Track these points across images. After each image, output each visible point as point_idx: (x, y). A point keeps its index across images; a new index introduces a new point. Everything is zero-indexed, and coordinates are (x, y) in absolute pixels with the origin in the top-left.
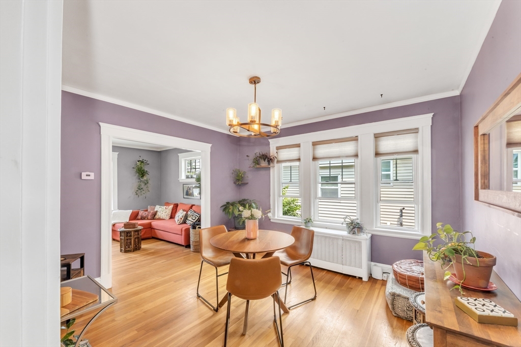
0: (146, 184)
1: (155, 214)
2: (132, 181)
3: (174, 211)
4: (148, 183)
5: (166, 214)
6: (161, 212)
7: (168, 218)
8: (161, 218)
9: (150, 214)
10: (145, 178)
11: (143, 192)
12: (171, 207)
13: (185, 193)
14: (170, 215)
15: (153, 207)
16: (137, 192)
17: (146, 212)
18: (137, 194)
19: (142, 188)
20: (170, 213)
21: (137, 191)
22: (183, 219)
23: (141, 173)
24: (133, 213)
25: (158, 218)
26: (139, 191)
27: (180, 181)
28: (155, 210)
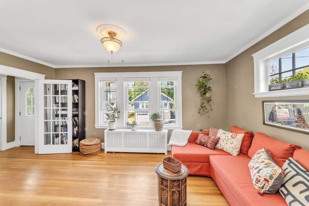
0: (208, 101)
1: (217, 142)
2: (196, 98)
3: (246, 143)
4: (211, 100)
5: (233, 145)
6: (225, 142)
7: (235, 153)
8: (225, 150)
9: (210, 141)
10: (208, 95)
11: (206, 111)
12: (241, 136)
13: (267, 116)
14: (238, 149)
15: (216, 130)
16: (200, 111)
17: (206, 137)
18: (199, 113)
19: (204, 107)
20: (239, 146)
21: (200, 109)
22: (271, 182)
23: (204, 89)
24: (192, 135)
25: (220, 148)
26: (202, 109)
27: (256, 96)
28: (218, 136)
